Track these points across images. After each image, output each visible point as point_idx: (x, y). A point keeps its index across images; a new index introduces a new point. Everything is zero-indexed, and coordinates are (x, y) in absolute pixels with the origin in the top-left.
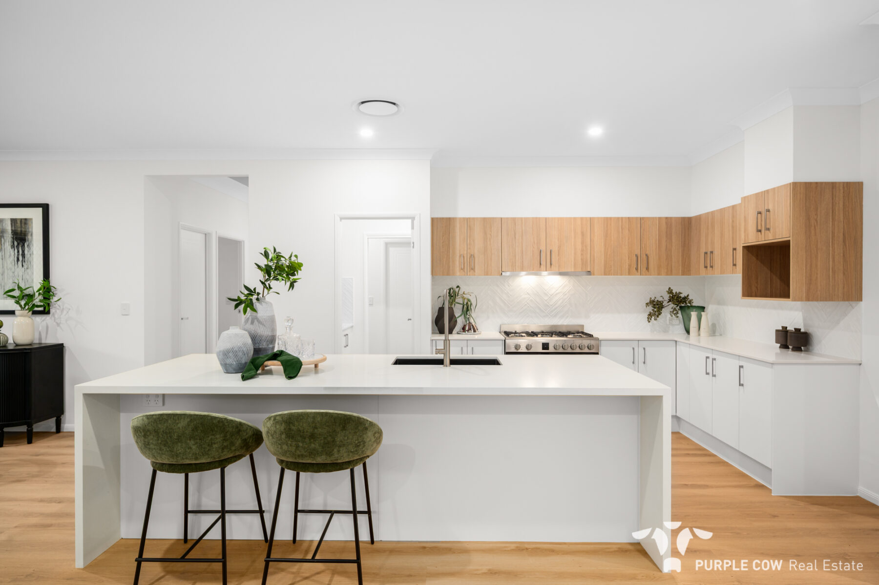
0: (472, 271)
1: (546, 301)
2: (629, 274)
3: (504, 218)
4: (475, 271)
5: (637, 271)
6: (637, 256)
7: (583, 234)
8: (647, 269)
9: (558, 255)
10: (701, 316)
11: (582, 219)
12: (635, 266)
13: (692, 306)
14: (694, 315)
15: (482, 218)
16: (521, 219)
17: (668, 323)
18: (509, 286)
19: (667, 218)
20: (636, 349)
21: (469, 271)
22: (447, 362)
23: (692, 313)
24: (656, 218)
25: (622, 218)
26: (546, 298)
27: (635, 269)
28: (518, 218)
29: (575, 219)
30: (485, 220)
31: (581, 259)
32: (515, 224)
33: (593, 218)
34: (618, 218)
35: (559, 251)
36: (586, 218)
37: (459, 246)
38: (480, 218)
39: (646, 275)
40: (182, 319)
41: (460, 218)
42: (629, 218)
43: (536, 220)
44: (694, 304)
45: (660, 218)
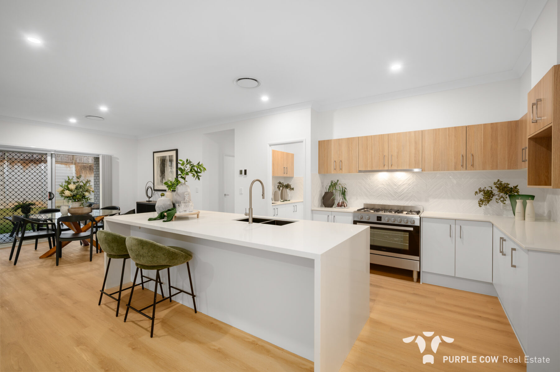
0: (341, 170)
1: (395, 189)
2: (456, 169)
3: (360, 137)
4: (342, 171)
5: (463, 167)
6: (463, 156)
7: (416, 143)
8: (473, 165)
9: (397, 159)
10: (526, 203)
11: (415, 132)
12: (461, 164)
13: (519, 195)
14: (519, 202)
15: (347, 138)
16: (372, 136)
17: (502, 208)
18: (370, 180)
19: (492, 124)
20: (453, 226)
21: (339, 171)
22: (251, 220)
23: (517, 200)
24: (481, 125)
25: (449, 128)
26: (395, 187)
27: (460, 166)
28: (369, 136)
29: (410, 132)
30: (348, 139)
31: (415, 160)
32: (367, 140)
33: (424, 130)
34: (446, 128)
35: (397, 156)
36: (419, 131)
37: (334, 155)
38: (346, 138)
39: (471, 170)
40: (225, 195)
41: (334, 140)
42: (455, 127)
43: (382, 136)
44: (520, 193)
45: (485, 125)
